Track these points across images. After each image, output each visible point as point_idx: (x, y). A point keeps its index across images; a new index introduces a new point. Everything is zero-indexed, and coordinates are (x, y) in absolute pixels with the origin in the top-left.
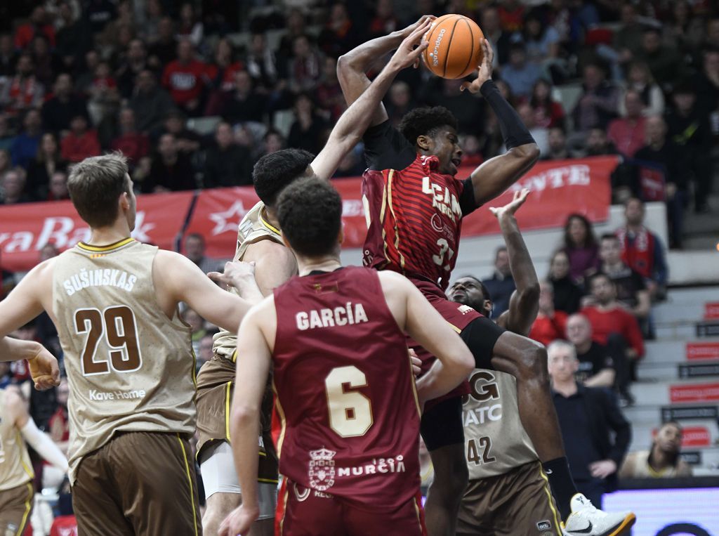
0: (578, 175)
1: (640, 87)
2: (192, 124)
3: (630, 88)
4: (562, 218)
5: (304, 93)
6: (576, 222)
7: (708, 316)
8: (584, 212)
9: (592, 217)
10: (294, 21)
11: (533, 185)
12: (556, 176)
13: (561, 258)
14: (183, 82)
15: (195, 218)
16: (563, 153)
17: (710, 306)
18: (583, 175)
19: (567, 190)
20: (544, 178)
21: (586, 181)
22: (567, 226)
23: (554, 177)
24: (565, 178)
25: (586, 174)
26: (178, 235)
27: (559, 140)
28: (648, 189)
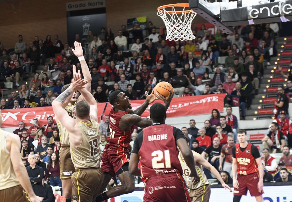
0: (215, 99)
1: (232, 74)
2: (106, 83)
3: (229, 75)
4: (211, 110)
5: (138, 74)
6: (214, 111)
7: (251, 139)
8: (217, 109)
9: (219, 110)
10: (135, 54)
11: (202, 101)
12: (209, 99)
13: (207, 122)
14: (103, 71)
15: (106, 110)
16: (210, 92)
17: (251, 135)
18: (216, 99)
19: (212, 103)
20: (205, 99)
21: (217, 100)
22: (212, 113)
23: (208, 99)
24: (211, 99)
25: (217, 99)
26: (102, 115)
27: (208, 88)
28: (235, 103)
